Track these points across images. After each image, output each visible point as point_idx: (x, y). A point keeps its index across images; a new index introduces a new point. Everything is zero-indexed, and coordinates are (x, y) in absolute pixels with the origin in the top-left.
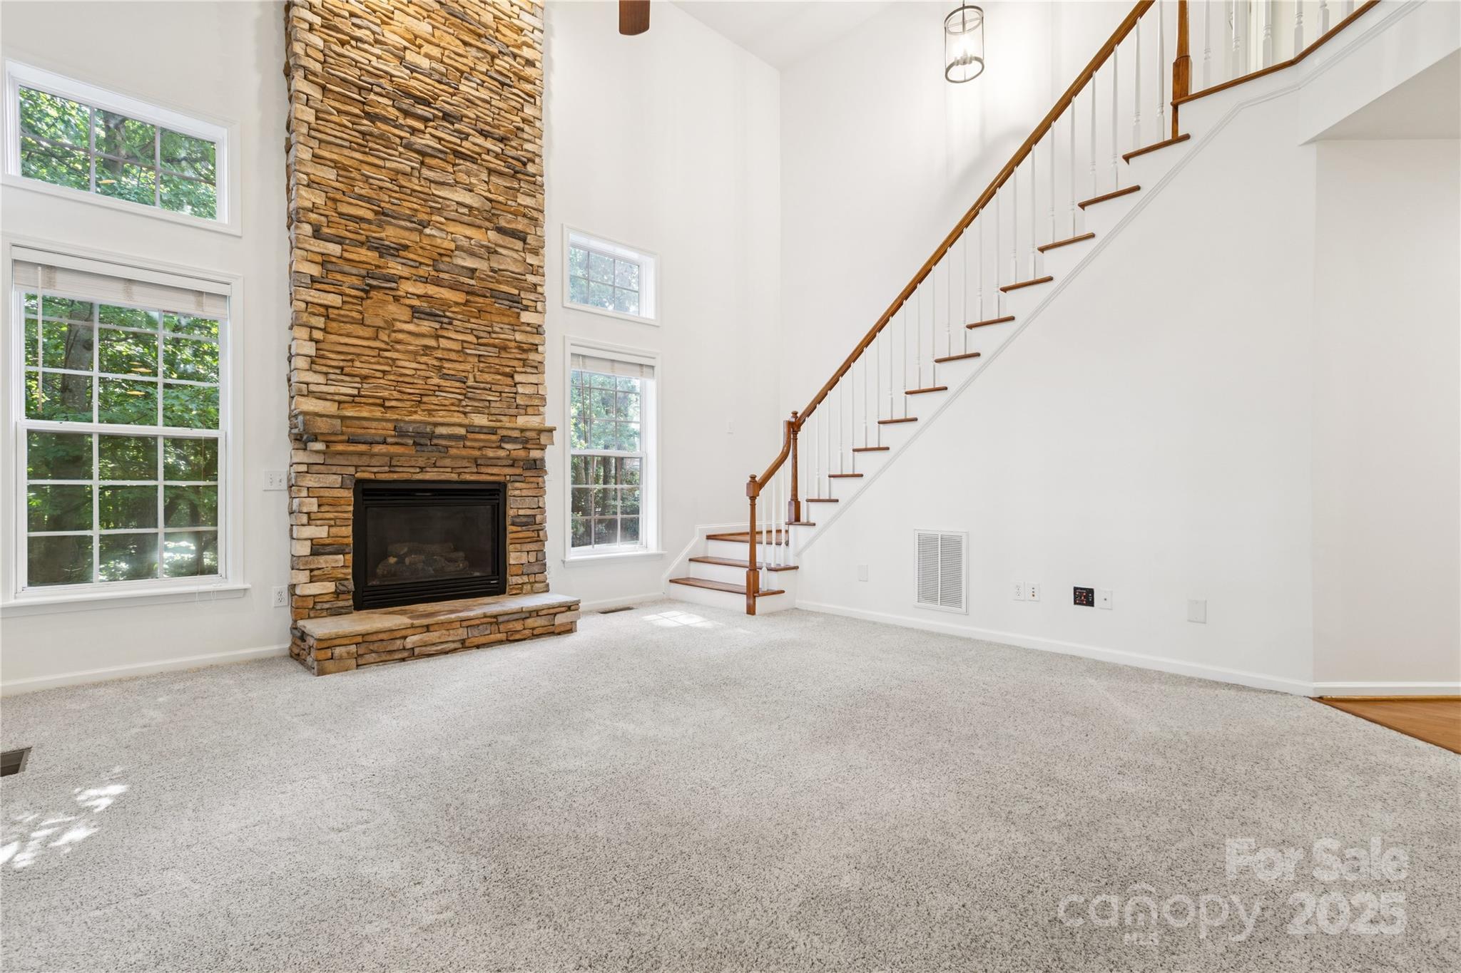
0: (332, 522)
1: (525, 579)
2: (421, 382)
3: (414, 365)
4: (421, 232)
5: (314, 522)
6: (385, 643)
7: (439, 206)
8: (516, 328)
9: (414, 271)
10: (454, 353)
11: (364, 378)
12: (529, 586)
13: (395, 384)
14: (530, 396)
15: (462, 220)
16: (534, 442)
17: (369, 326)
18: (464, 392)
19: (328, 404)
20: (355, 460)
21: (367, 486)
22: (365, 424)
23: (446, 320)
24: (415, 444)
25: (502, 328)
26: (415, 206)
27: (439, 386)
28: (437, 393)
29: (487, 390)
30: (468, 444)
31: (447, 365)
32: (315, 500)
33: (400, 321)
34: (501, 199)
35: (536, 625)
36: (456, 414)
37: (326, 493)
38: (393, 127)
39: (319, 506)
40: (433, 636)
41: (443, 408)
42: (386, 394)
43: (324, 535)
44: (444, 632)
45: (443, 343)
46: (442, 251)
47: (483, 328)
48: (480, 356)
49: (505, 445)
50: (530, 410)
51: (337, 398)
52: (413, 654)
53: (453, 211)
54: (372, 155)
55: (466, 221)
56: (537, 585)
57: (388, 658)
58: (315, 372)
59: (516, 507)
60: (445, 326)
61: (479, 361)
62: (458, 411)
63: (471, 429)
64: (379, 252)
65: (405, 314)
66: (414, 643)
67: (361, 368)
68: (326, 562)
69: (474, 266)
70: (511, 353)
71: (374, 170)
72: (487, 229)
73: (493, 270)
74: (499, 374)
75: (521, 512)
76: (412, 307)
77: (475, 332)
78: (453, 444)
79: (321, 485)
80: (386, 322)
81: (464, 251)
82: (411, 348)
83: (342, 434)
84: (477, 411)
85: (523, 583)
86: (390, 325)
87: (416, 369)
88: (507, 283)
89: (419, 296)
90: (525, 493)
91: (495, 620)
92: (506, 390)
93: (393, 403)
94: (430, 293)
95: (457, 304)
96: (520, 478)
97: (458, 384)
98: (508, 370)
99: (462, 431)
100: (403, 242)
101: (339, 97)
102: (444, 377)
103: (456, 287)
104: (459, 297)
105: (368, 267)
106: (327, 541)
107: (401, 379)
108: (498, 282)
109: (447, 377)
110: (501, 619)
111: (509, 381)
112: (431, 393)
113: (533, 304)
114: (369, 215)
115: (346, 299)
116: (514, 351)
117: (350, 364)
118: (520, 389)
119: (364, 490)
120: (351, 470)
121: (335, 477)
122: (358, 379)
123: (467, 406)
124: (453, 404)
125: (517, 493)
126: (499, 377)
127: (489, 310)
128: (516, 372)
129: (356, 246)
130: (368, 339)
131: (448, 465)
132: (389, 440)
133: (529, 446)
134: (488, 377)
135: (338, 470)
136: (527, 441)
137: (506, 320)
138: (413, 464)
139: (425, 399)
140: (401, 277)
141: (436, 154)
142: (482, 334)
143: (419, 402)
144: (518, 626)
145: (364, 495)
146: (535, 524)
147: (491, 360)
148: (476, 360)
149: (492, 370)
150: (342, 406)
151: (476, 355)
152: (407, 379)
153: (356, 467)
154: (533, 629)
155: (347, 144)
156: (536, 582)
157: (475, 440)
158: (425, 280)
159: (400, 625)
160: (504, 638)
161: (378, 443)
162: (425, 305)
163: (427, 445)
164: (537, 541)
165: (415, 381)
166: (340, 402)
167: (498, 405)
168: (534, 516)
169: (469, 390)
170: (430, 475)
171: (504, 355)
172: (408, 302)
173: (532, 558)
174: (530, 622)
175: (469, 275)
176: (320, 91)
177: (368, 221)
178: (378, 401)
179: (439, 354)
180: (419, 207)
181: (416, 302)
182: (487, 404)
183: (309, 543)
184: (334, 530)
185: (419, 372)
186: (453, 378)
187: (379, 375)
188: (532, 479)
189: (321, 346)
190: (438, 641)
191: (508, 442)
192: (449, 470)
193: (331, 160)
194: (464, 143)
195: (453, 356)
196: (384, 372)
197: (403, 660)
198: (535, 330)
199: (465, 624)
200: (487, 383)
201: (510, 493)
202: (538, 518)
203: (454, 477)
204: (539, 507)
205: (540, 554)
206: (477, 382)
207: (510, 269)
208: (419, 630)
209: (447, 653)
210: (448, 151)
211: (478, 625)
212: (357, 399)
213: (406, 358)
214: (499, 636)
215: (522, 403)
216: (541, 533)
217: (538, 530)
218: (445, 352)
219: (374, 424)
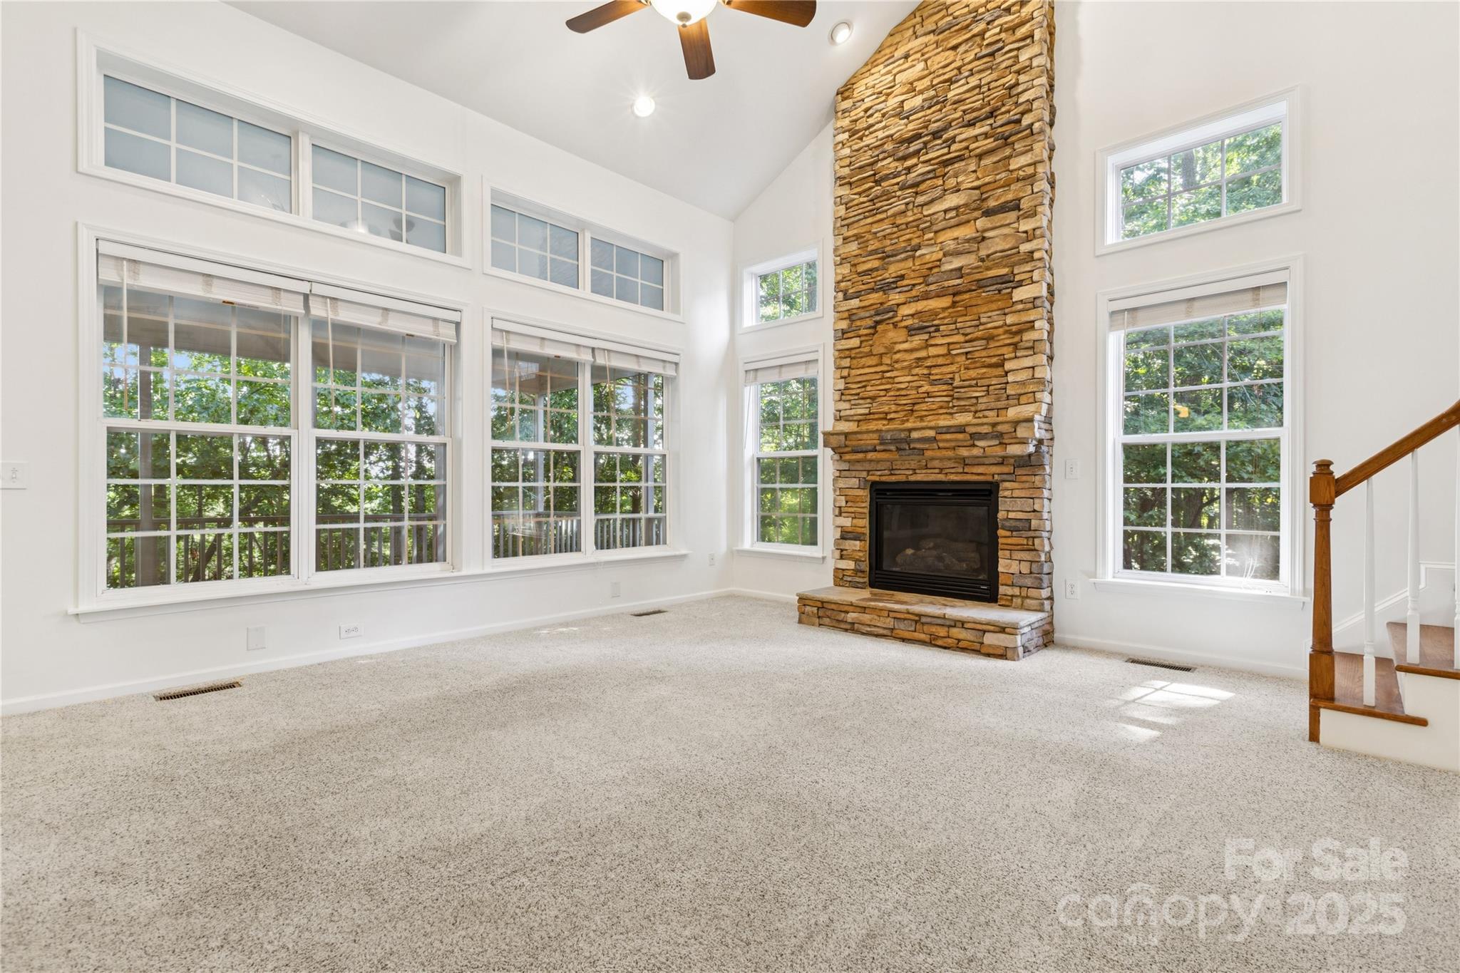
0: (853, 515)
1: (1016, 591)
2: (914, 392)
3: (909, 378)
4: (913, 257)
5: (843, 514)
6: (835, 613)
7: (928, 224)
8: (1007, 311)
9: (908, 295)
10: (941, 358)
11: (873, 398)
12: (1019, 601)
13: (894, 398)
14: (1023, 383)
15: (949, 225)
16: (1009, 436)
17: (875, 355)
18: (951, 393)
19: (851, 424)
20: (867, 466)
21: (878, 487)
22: (859, 436)
23: (932, 329)
24: (898, 449)
25: (990, 317)
26: (908, 237)
27: (928, 393)
28: (926, 400)
29: (973, 386)
30: (941, 445)
31: (934, 371)
32: (843, 497)
33: (900, 343)
34: (987, 179)
35: (961, 637)
36: (942, 417)
37: (850, 492)
38: (893, 178)
39: (847, 502)
40: (866, 618)
41: (931, 413)
42: (886, 409)
43: (849, 524)
44: (876, 617)
45: (932, 351)
46: (930, 265)
47: (969, 324)
48: (967, 353)
49: (977, 443)
50: (1023, 399)
51: (855, 418)
52: (852, 628)
53: (941, 221)
54: (880, 213)
55: (953, 224)
56: (1028, 601)
57: (836, 625)
58: (844, 401)
59: (1008, 509)
60: (932, 335)
61: (967, 359)
62: (946, 413)
63: (940, 430)
64: (884, 291)
65: (902, 334)
66: (853, 619)
67: (871, 391)
68: (850, 545)
69: (960, 265)
70: (999, 340)
71: (880, 224)
72: (975, 219)
73: (982, 260)
74: (985, 367)
75: (1011, 515)
76: (906, 327)
77: (961, 331)
78: (927, 446)
79: (847, 486)
80: (886, 347)
81: (951, 255)
82: (905, 364)
83: (846, 446)
84: (963, 410)
85: (1012, 596)
86: (890, 350)
87: (909, 382)
88: (997, 266)
89: (912, 315)
90: (1017, 493)
91: (918, 619)
92: (993, 383)
93: (892, 416)
94: (919, 308)
95: (944, 309)
96: (1012, 477)
97: (945, 387)
98: (994, 360)
99: (931, 433)
100: (899, 273)
101: (858, 183)
102: (933, 383)
103: (944, 293)
104: (945, 302)
105: (875, 307)
106: (850, 530)
107: (898, 393)
108: (988, 269)
109: (935, 383)
110: (924, 620)
111: (999, 371)
112: (920, 401)
113: (1028, 275)
114: (876, 264)
115: (863, 338)
116: (1002, 337)
117: (863, 389)
118: (1011, 378)
119: (877, 490)
120: (864, 475)
121: (855, 479)
122: (869, 401)
123: (954, 406)
124: (941, 408)
125: (1007, 493)
126: (984, 370)
127: (974, 304)
128: (1005, 359)
129: (869, 294)
130: (876, 366)
131: (937, 466)
132: (878, 448)
133: (1006, 441)
134: (973, 373)
135: (857, 474)
136: (1000, 435)
137: (994, 306)
138: (908, 467)
139: (916, 407)
140: (898, 305)
141: (926, 177)
142: (968, 330)
143: (912, 410)
144: (942, 632)
145: (877, 494)
146: (1030, 530)
147: (977, 355)
148: (964, 358)
149: (978, 365)
150: (861, 423)
151: (963, 353)
152: (903, 393)
153: (869, 471)
154: (959, 640)
155: (861, 217)
156: (1027, 597)
157: (947, 441)
158: (917, 299)
159: (844, 601)
160: (928, 640)
161: (870, 451)
162: (916, 321)
163: (905, 449)
164: (1032, 550)
165: (908, 393)
166: (859, 421)
167: (984, 400)
168: (1029, 521)
169: (956, 390)
170: (920, 477)
171: (992, 344)
172: (904, 324)
173: (1025, 568)
174: (956, 632)
175: (959, 275)
176: (847, 187)
177: (876, 269)
178: (881, 416)
179: (929, 363)
180: (911, 235)
181: (909, 322)
182: (974, 401)
183: (840, 529)
184: (855, 521)
185: (911, 384)
186: (941, 382)
187: (882, 393)
188: (1024, 478)
189: (849, 380)
190: (869, 623)
191: (979, 440)
192: (937, 471)
193: (854, 236)
194: (954, 147)
195: (940, 361)
196: (885, 390)
197: (846, 630)
198: (1030, 305)
199: (891, 614)
200: (974, 379)
201: (1001, 493)
202: (1034, 523)
203: (941, 477)
204: (1034, 511)
205: (1034, 566)
206: (964, 381)
207: (999, 248)
208: (859, 610)
209: (877, 636)
210: (936, 166)
211: (905, 619)
212: (868, 417)
213: (903, 374)
214: (922, 636)
215: (1013, 393)
216: (1037, 541)
217: (1034, 538)
218: (935, 359)
219: (865, 436)
